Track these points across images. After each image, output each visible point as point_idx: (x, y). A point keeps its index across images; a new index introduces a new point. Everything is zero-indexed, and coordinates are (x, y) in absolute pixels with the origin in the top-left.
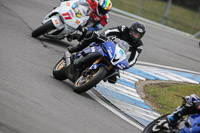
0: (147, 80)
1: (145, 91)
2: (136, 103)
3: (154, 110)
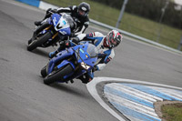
0: (164, 100)
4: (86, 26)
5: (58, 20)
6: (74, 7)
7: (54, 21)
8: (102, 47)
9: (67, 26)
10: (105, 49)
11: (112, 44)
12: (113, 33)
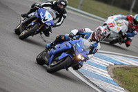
0: (115, 64)
1: (113, 72)
2: (107, 81)
3: (120, 86)
4: (65, 17)
5: (44, 13)
6: (54, 2)
7: (41, 15)
8: (91, 41)
9: (51, 19)
10: (93, 43)
11: (100, 38)
12: (100, 30)
